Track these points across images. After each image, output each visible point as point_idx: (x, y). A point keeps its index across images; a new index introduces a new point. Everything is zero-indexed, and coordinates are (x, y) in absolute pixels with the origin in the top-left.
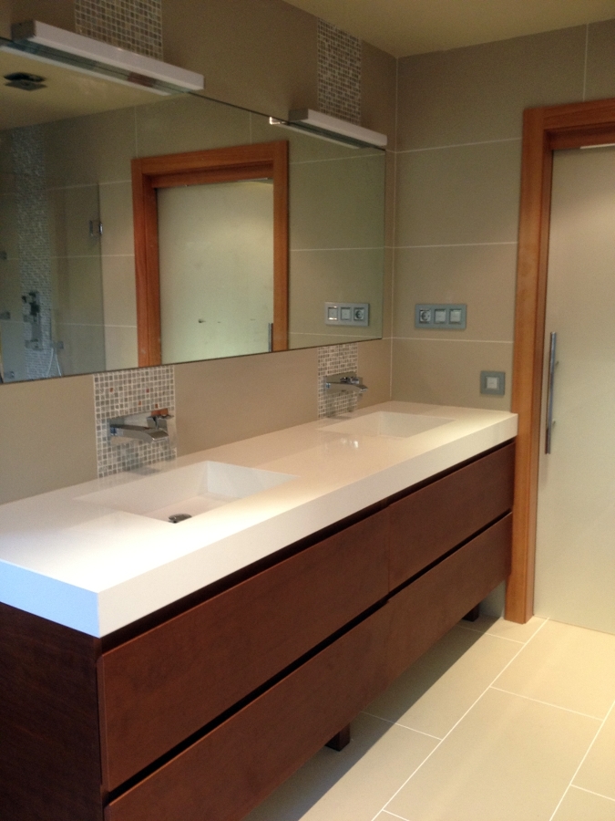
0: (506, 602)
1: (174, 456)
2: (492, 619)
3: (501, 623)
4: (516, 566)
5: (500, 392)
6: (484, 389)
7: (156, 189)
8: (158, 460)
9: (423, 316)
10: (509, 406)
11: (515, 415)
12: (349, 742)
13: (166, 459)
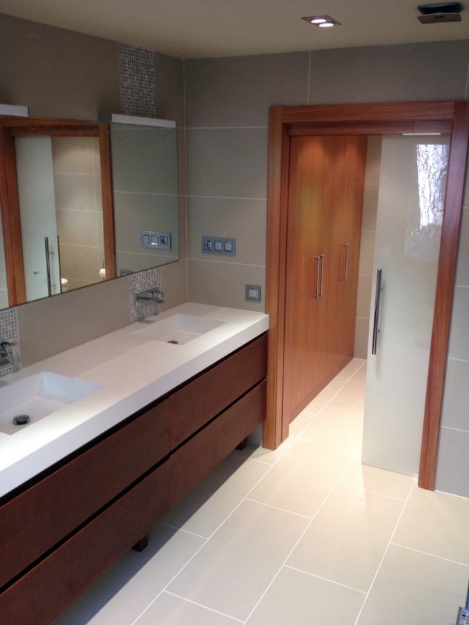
0: (263, 435)
1: (20, 368)
2: (255, 447)
3: (260, 450)
4: (269, 414)
5: (259, 299)
6: (248, 298)
7: (13, 137)
8: (8, 373)
9: (207, 245)
10: (264, 309)
11: (268, 315)
12: (147, 545)
13: (14, 371)
